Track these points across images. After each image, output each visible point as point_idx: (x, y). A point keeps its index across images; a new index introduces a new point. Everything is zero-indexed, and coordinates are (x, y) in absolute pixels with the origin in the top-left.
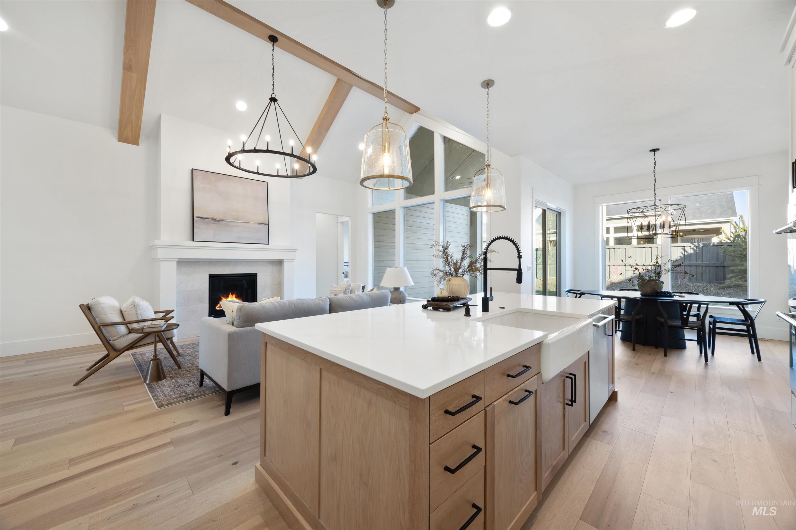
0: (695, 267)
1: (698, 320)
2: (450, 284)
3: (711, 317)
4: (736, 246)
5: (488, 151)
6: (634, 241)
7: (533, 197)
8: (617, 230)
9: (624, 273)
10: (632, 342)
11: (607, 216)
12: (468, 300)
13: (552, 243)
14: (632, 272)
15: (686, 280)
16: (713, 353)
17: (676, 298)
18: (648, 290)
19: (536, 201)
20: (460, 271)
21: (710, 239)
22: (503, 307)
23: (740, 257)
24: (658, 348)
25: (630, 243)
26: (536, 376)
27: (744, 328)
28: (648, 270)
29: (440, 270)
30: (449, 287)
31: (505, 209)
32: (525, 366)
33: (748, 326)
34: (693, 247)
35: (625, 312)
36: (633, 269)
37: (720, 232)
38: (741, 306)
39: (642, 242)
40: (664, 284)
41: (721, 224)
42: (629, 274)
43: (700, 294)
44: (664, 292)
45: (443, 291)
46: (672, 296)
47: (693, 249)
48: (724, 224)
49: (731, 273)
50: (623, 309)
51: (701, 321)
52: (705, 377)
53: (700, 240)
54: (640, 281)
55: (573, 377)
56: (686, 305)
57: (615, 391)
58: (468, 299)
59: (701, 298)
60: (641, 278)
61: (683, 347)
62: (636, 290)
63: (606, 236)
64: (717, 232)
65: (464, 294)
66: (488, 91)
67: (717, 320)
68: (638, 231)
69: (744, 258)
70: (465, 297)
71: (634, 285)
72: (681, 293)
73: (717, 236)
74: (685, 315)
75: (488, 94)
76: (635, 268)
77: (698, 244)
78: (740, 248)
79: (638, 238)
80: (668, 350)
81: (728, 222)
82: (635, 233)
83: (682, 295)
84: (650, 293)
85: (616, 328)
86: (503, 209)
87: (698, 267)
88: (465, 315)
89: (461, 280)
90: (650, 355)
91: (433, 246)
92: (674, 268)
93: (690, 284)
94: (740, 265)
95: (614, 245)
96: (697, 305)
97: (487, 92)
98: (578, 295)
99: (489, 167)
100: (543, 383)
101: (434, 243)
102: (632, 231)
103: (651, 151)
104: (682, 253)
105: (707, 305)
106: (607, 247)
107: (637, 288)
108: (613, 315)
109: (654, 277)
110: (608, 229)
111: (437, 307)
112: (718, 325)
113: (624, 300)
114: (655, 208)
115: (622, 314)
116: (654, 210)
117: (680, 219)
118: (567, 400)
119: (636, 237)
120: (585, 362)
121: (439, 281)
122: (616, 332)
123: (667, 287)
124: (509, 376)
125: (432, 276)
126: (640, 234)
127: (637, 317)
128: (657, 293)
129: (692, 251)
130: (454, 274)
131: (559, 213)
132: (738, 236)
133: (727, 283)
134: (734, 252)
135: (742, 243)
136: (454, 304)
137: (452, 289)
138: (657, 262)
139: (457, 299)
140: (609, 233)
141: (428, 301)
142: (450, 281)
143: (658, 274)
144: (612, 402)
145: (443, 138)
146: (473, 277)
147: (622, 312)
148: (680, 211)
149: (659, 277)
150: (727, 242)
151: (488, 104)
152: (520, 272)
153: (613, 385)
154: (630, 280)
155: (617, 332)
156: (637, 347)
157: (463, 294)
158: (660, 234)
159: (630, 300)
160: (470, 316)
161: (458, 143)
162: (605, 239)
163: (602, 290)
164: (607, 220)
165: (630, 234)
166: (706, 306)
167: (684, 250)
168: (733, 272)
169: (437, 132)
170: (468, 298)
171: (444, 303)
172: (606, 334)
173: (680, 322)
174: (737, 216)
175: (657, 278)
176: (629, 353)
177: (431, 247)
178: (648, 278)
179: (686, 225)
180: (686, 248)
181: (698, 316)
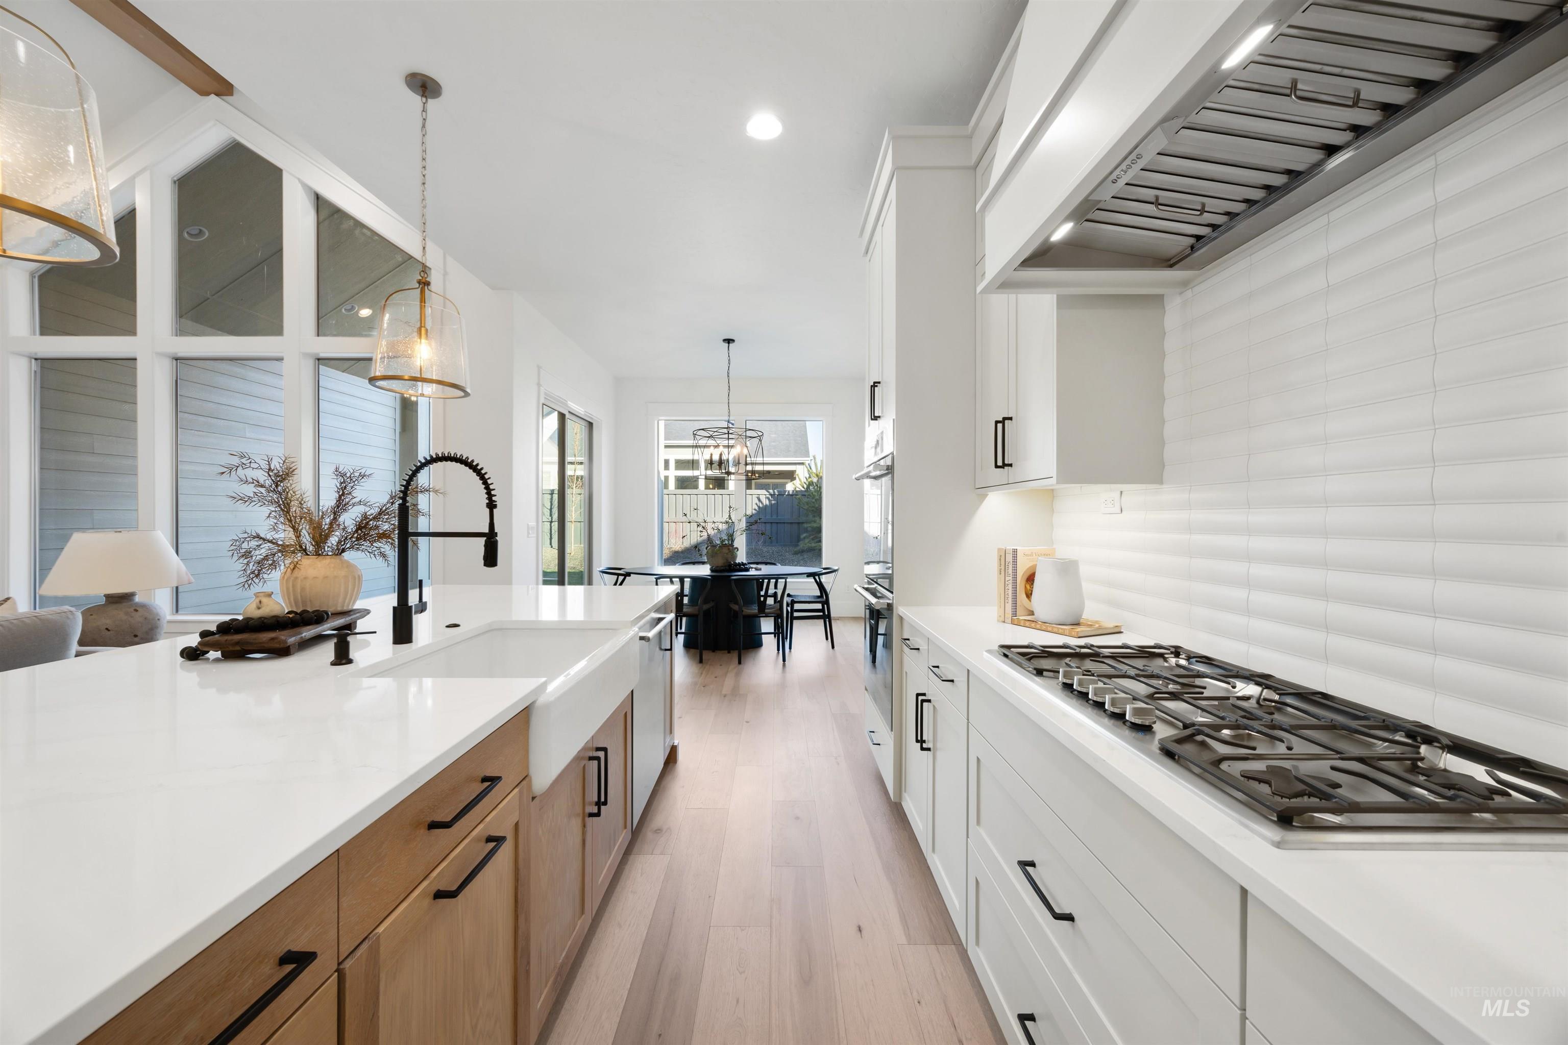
0: (770, 524)
1: (775, 602)
2: (296, 578)
3: (789, 595)
4: (809, 496)
5: (424, 248)
6: (702, 483)
7: (539, 385)
8: (681, 464)
9: (688, 536)
10: (698, 649)
11: (665, 440)
12: (358, 615)
13: (580, 480)
14: (699, 533)
15: (760, 543)
16: (790, 648)
17: (752, 572)
18: (720, 562)
19: (546, 394)
20: (333, 540)
21: (784, 485)
22: (456, 624)
23: (813, 510)
24: (732, 651)
25: (696, 487)
26: (516, 790)
27: (819, 606)
28: (719, 530)
29: (264, 540)
30: (294, 586)
31: (467, 394)
32: (485, 779)
33: (823, 603)
34: (768, 496)
35: (690, 600)
36: (700, 529)
37: (794, 476)
38: (817, 577)
39: (711, 486)
40: (738, 552)
41: (795, 466)
42: (695, 537)
43: (778, 564)
44: (739, 564)
45: (264, 600)
46: (747, 570)
47: (768, 498)
48: (798, 466)
49: (805, 533)
50: (686, 596)
51: (779, 604)
52: (783, 685)
53: (775, 486)
54: (710, 549)
55: (601, 754)
56: (763, 582)
57: (675, 744)
58: (358, 613)
59: (778, 569)
60: (710, 543)
61: (757, 644)
62: (703, 563)
63: (663, 473)
64: (791, 475)
65: (344, 602)
66: (424, 103)
67: (795, 600)
68: (706, 469)
69: (818, 512)
70: (345, 609)
71: (701, 555)
72: (757, 563)
73: (791, 481)
74: (762, 596)
75: (423, 111)
76: (703, 527)
77: (774, 492)
78: (813, 498)
79: (707, 478)
80: (742, 651)
81: (802, 464)
82: (702, 472)
83: (759, 566)
84: (722, 566)
85: (677, 629)
86: (462, 394)
87: (773, 524)
88: (333, 664)
89: (333, 565)
90: (721, 665)
91: (231, 469)
92: (750, 527)
93: (765, 549)
94: (813, 521)
95: (675, 489)
96: (775, 580)
97: (422, 104)
98: (620, 577)
99: (426, 287)
100: (533, 798)
101: (235, 461)
102: (698, 468)
103: (724, 340)
104: (756, 504)
105: (786, 579)
106: (665, 491)
107: (705, 559)
108: (671, 612)
109: (726, 541)
110: (667, 462)
111: (238, 648)
112: (797, 606)
113: (689, 579)
114: (728, 432)
115: (686, 604)
116: (727, 435)
117: (756, 457)
118: (590, 804)
119: (704, 477)
120: (626, 713)
121: (253, 573)
122: (677, 636)
123: (741, 557)
124: (434, 825)
125: (235, 555)
126: (709, 473)
127: (706, 607)
128: (730, 565)
129: (768, 503)
130: (310, 548)
131: (590, 425)
132: (811, 484)
133: (802, 545)
134: (807, 503)
135: (815, 492)
136: (302, 634)
137: (303, 589)
138: (730, 518)
139: (319, 618)
140: (668, 469)
141: (204, 634)
142: (294, 569)
143: (731, 536)
144: (671, 765)
145: (313, 197)
146: (372, 555)
147: (686, 600)
148: (756, 440)
149: (733, 541)
150: (802, 491)
151: (424, 135)
152: (492, 540)
153: (671, 735)
154: (696, 547)
155: (679, 635)
156: (707, 655)
157: (341, 600)
158: (733, 473)
159: (695, 580)
160: (350, 661)
161: (359, 224)
162: (663, 479)
163: (658, 565)
164: (666, 447)
165: (696, 473)
166: (784, 580)
167: (759, 500)
168: (806, 530)
169: (291, 174)
170: (358, 609)
171: (265, 636)
172: (661, 649)
173: (757, 608)
174: (809, 457)
175: (730, 543)
176: (695, 668)
177: (223, 473)
178: (719, 543)
179: (763, 464)
180: (761, 497)
181: (775, 595)
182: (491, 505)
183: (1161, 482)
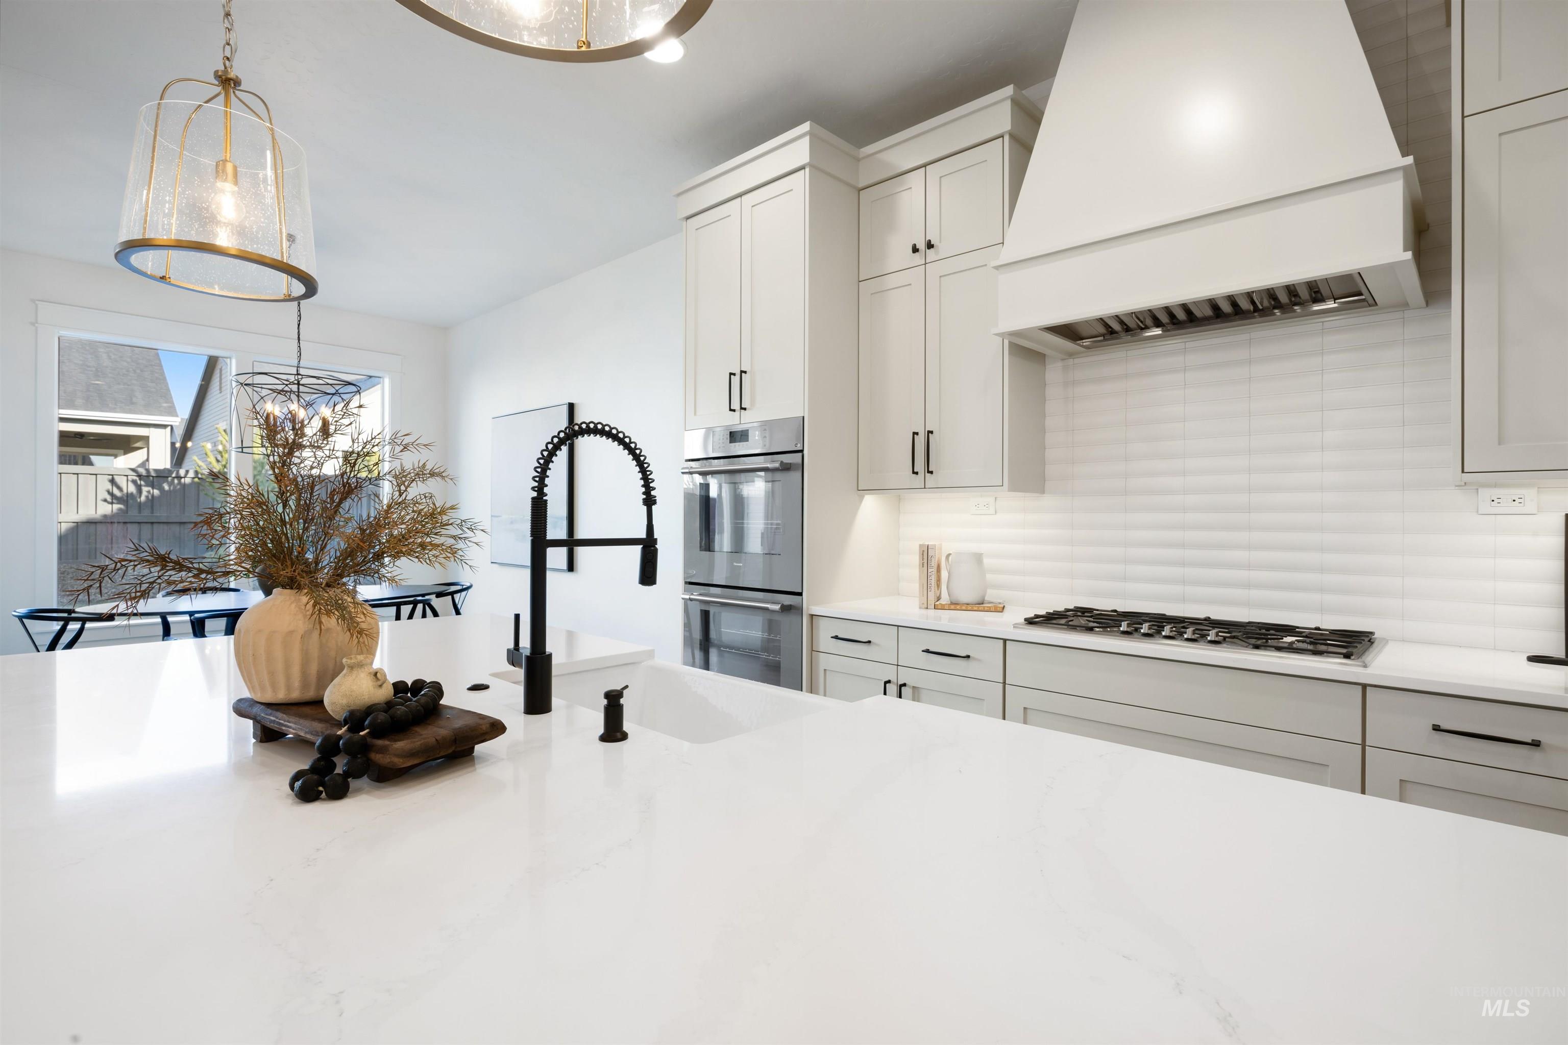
41: (148, 429)
48: (152, 430)
64: (146, 444)
81: (163, 426)
152: (651, 547)
182: (649, 501)
183: (1043, 492)
